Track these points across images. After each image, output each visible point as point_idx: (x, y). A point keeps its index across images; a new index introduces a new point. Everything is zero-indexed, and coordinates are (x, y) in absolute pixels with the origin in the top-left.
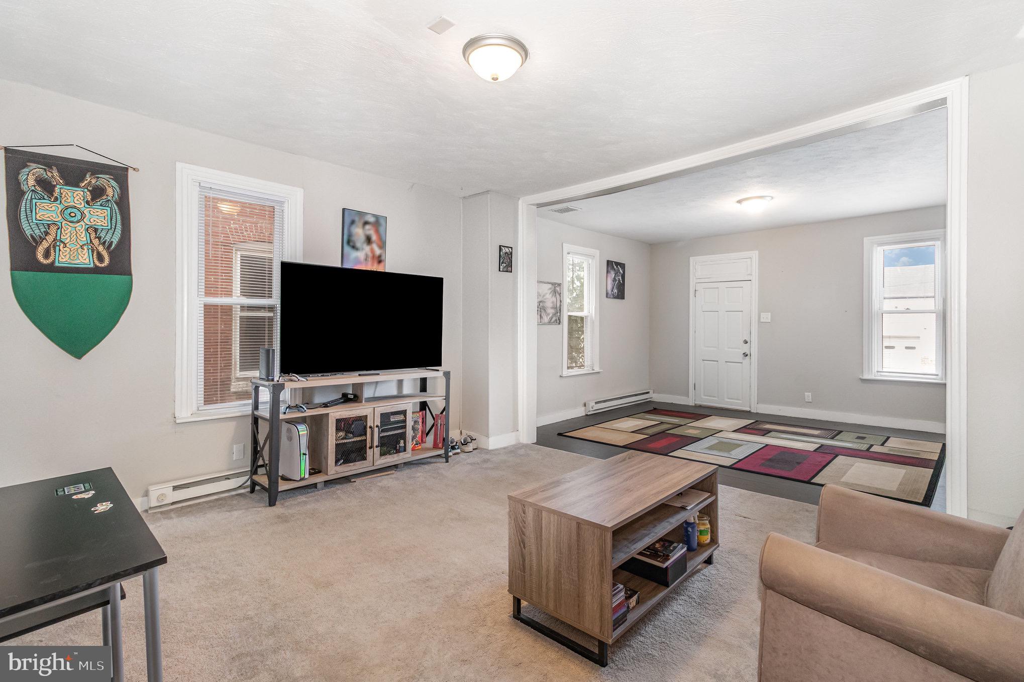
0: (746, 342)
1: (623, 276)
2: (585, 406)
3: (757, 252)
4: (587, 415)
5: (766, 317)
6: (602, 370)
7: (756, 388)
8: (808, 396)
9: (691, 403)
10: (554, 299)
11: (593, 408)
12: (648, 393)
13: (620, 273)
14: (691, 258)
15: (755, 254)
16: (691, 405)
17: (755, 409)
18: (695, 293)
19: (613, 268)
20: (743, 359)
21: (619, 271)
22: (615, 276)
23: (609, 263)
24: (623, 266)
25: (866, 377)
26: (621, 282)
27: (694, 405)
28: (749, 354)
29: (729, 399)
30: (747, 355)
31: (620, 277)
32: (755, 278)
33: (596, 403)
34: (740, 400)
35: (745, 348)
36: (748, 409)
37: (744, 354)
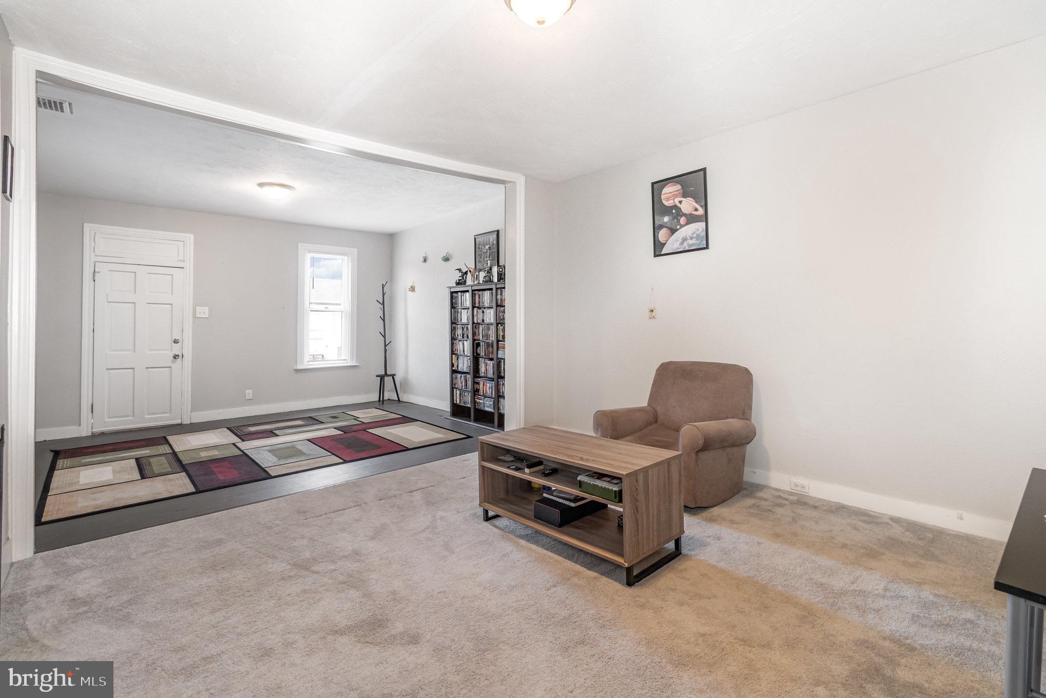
0: (176, 342)
3: (192, 236)
5: (203, 312)
7: (190, 395)
8: (249, 393)
9: (86, 433)
14: (86, 225)
15: (190, 238)
16: (84, 435)
17: (188, 419)
18: (94, 276)
20: (173, 362)
25: (299, 367)
27: (89, 434)
28: (181, 355)
29: (150, 414)
30: (178, 357)
32: (190, 265)
34: (167, 413)
35: (176, 350)
36: (179, 422)
37: (174, 356)
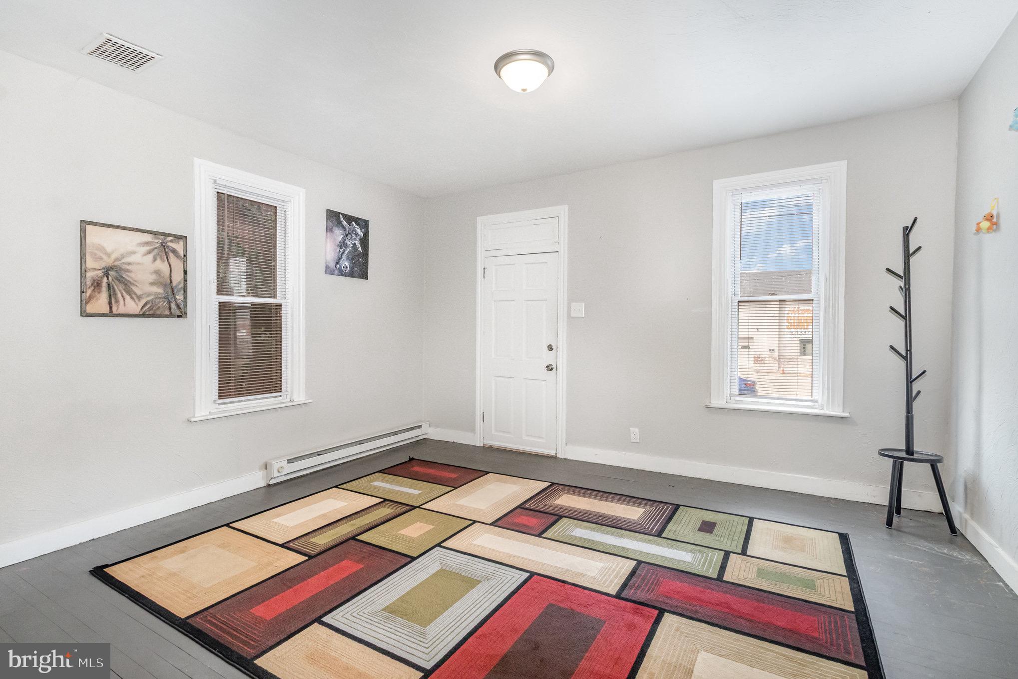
0: (551, 348)
1: (365, 242)
2: (266, 468)
3: (566, 207)
4: (269, 485)
5: (579, 309)
6: (311, 401)
7: (565, 420)
8: (635, 433)
9: (479, 444)
10: (163, 267)
11: (282, 470)
12: (420, 427)
13: (356, 234)
14: (478, 218)
15: (563, 211)
16: (478, 445)
17: (563, 452)
18: (484, 273)
19: (339, 223)
20: (547, 374)
21: (355, 231)
22: (344, 240)
23: (334, 217)
24: (364, 224)
25: (713, 403)
26: (360, 249)
27: (482, 445)
28: (555, 367)
30: (552, 369)
31: (357, 243)
32: (563, 247)
33: (290, 461)
34: (542, 438)
35: (550, 358)
36: (553, 453)
37: (547, 367)
